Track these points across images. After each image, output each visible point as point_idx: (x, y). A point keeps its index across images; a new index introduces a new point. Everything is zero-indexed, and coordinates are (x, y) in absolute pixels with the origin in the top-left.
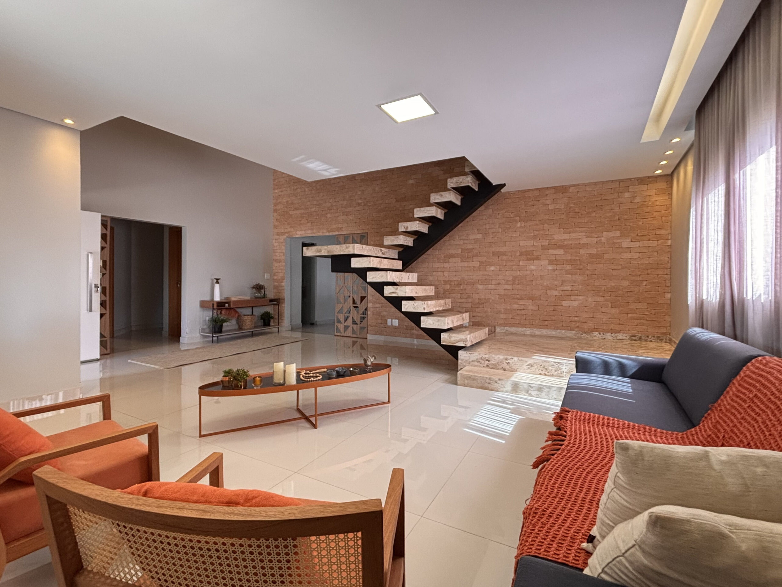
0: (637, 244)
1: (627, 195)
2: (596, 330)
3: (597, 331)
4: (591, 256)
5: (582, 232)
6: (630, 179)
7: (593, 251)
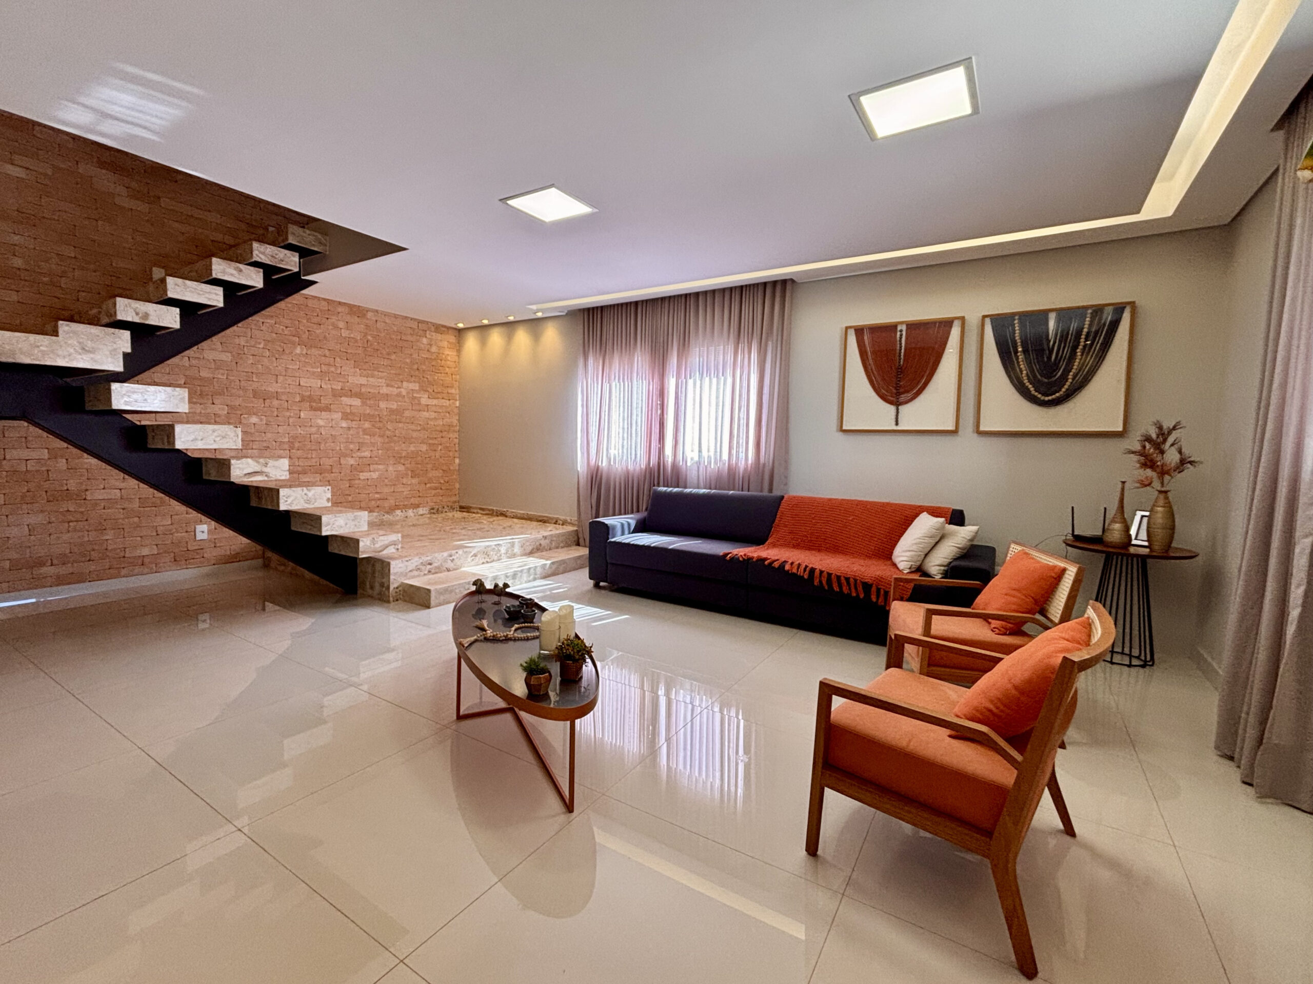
0: (435, 402)
1: (425, 340)
2: (397, 507)
3: (398, 509)
4: (392, 411)
5: (381, 378)
6: (427, 323)
7: (394, 406)
